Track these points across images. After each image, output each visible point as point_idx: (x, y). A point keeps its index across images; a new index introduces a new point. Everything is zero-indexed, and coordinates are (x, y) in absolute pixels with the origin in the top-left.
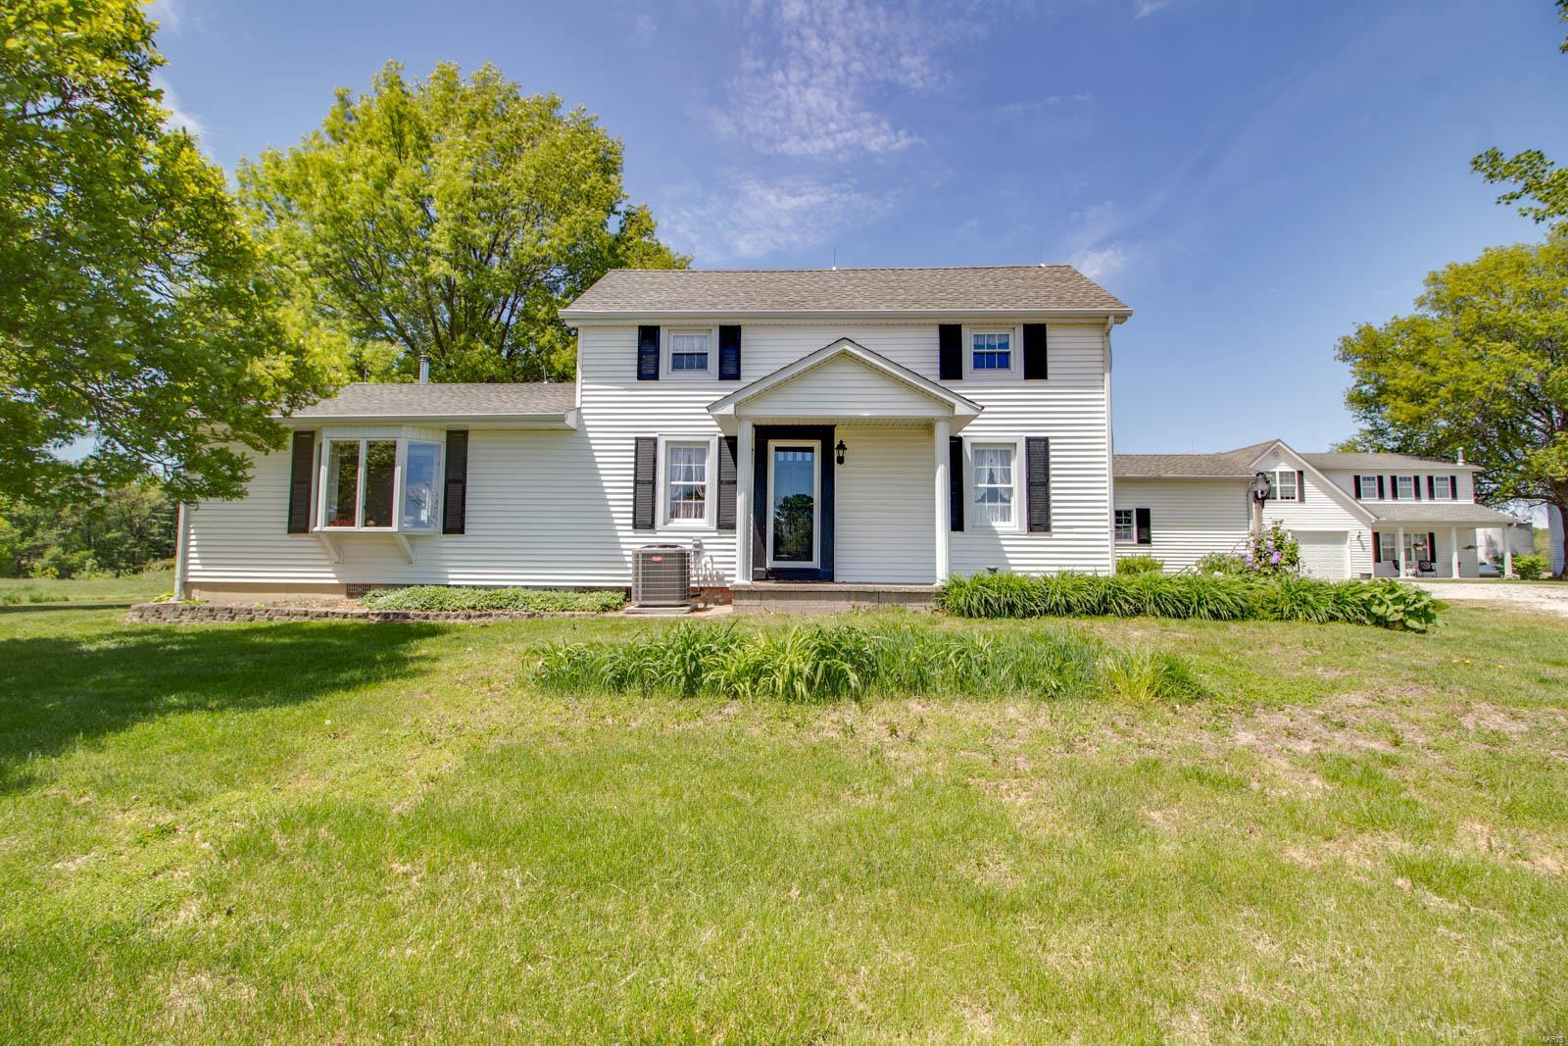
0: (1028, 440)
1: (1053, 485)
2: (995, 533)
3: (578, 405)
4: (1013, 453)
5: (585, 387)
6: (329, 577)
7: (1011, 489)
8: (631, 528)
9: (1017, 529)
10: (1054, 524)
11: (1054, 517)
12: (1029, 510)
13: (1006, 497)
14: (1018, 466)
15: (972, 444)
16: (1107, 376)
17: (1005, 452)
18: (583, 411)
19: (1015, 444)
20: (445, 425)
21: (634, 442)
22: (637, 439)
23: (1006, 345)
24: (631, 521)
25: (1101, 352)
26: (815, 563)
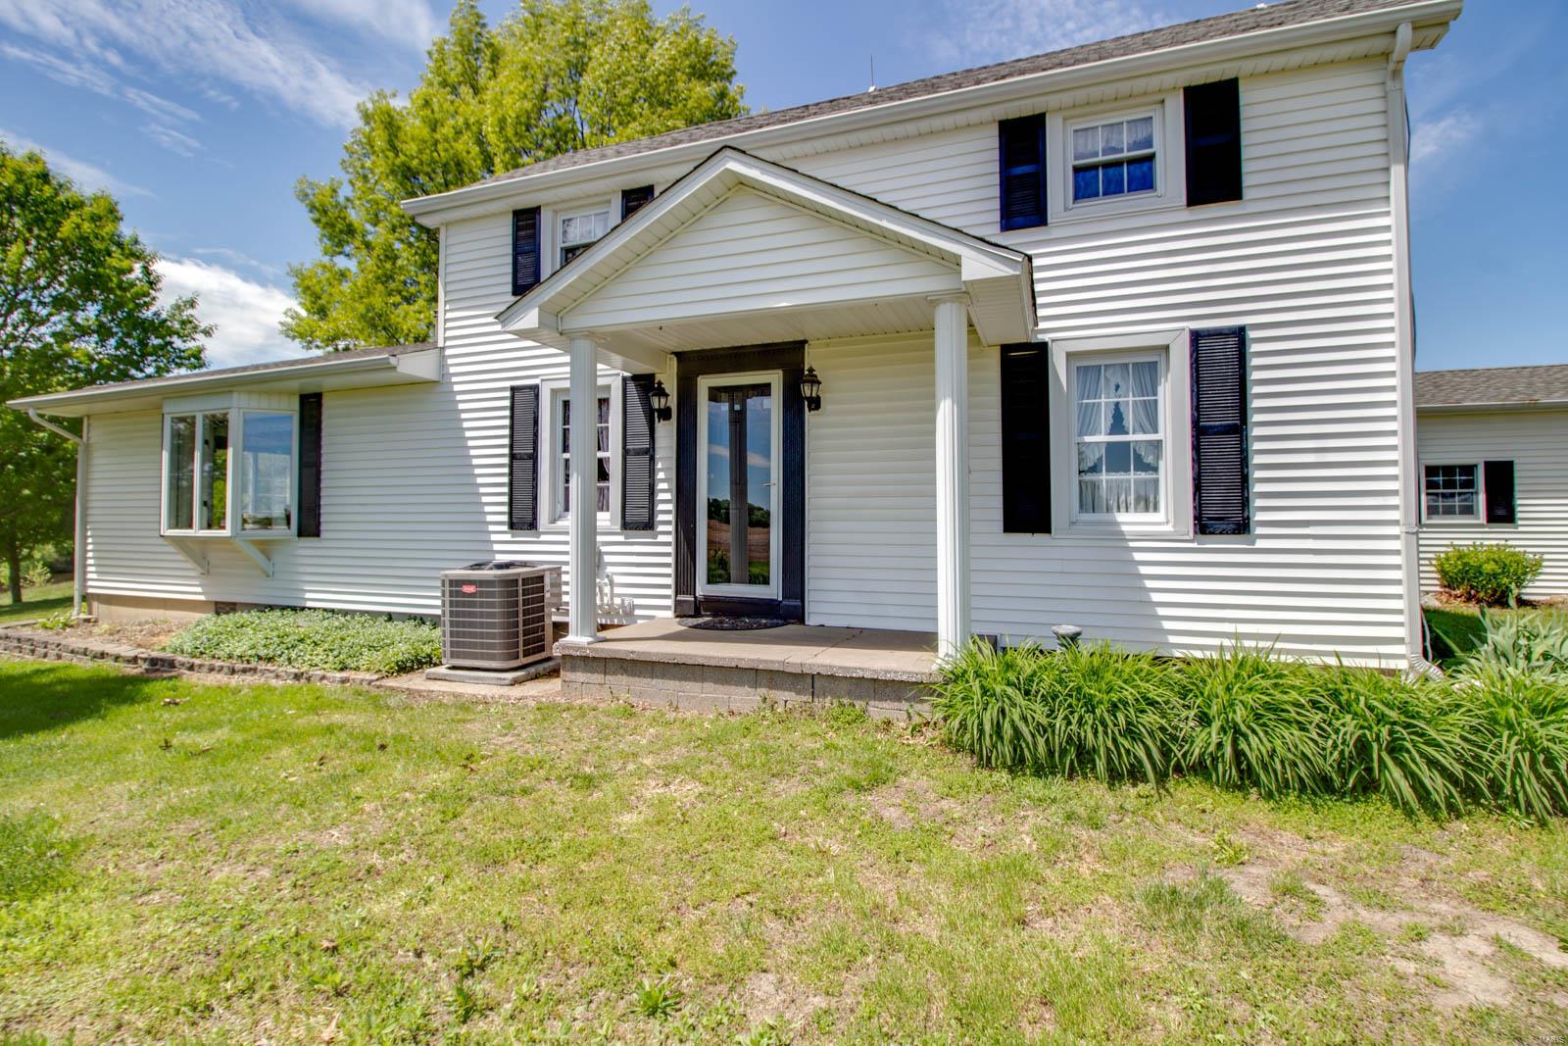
0: (1196, 336)
1: (1256, 432)
2: (1120, 536)
3: (440, 344)
4: (1161, 367)
5: (449, 315)
6: (194, 592)
7: (1160, 442)
8: (505, 528)
9: (1169, 528)
10: (1259, 517)
11: (1258, 503)
12: (1198, 488)
13: (1150, 459)
14: (1174, 394)
15: (1070, 356)
16: (1397, 172)
17: (1145, 366)
18: (448, 352)
19: (1167, 348)
20: (295, 385)
21: (508, 394)
22: (513, 389)
23: (1149, 143)
24: (505, 518)
25: (1379, 120)
26: (773, 590)
